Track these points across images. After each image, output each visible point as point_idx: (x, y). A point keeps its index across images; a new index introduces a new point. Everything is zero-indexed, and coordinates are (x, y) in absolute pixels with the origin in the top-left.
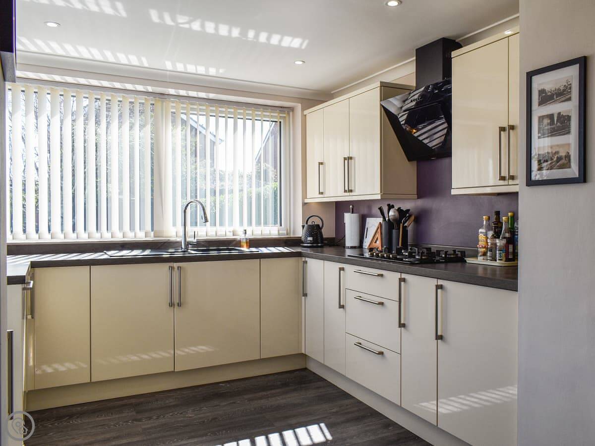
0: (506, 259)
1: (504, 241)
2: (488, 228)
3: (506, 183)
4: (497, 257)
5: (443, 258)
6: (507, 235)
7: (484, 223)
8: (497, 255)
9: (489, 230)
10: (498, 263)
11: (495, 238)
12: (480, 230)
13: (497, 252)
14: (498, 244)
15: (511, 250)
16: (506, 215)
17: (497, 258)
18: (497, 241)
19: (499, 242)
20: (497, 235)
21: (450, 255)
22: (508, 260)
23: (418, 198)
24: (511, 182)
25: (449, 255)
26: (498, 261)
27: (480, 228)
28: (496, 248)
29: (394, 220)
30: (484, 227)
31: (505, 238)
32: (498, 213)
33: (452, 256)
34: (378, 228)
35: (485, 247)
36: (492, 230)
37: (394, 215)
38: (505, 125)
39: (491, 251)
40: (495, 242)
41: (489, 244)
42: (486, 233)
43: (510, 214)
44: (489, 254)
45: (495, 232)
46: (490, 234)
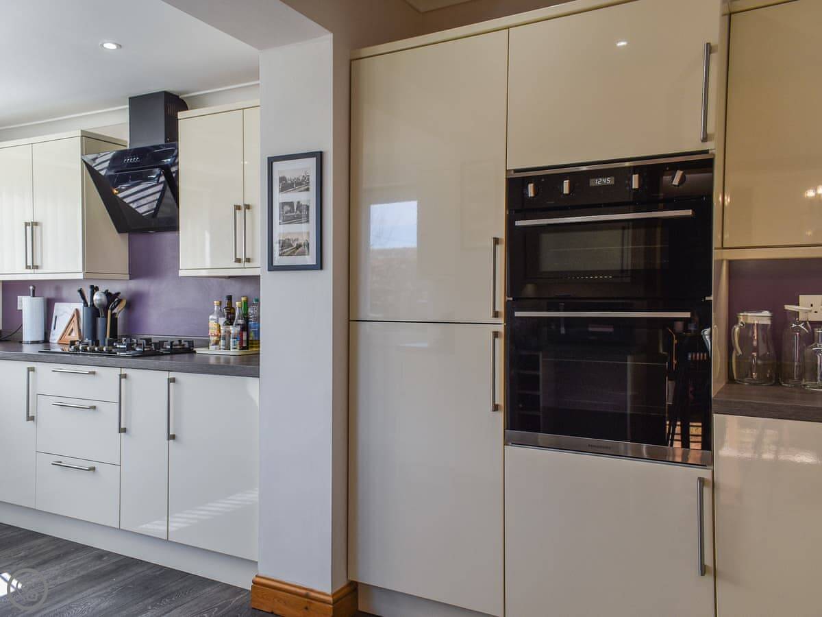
0: (240, 347)
1: (239, 328)
2: (221, 314)
3: (241, 265)
4: (231, 345)
5: (168, 350)
6: (241, 322)
7: (215, 309)
8: (231, 343)
9: (221, 317)
10: (232, 352)
11: (228, 324)
12: (211, 317)
13: (231, 340)
14: (232, 332)
15: (245, 338)
16: (240, 300)
17: (231, 347)
18: (231, 328)
19: (234, 330)
20: (230, 321)
21: (177, 345)
22: (242, 348)
23: (130, 279)
24: (247, 265)
25: (175, 345)
26: (232, 350)
27: (211, 314)
28: (230, 336)
29: (100, 305)
30: (215, 312)
31: (239, 324)
32: (230, 298)
33: (178, 347)
34: (74, 315)
35: (217, 335)
36: (224, 316)
37: (101, 300)
38: (241, 204)
39: (224, 339)
40: (228, 329)
41: (222, 332)
42: (218, 319)
43: (243, 299)
44: (222, 342)
45: (228, 318)
46: (222, 321)
